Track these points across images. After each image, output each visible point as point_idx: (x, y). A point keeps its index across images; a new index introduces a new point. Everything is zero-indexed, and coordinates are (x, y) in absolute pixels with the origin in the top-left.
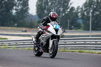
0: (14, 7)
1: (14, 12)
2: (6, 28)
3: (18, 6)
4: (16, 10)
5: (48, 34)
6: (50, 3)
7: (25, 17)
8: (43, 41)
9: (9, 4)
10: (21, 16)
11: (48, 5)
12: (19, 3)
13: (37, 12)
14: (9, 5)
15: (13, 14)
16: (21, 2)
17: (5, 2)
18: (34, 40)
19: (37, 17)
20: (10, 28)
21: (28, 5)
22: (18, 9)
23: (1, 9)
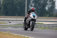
0: (47, 6)
1: (47, 8)
2: (42, 17)
3: (49, 5)
4: (48, 7)
9: (44, 4)
12: (50, 3)
15: (46, 10)
17: (42, 3)
20: (45, 17)
21: (55, 4)
22: (49, 6)
23: (40, 7)
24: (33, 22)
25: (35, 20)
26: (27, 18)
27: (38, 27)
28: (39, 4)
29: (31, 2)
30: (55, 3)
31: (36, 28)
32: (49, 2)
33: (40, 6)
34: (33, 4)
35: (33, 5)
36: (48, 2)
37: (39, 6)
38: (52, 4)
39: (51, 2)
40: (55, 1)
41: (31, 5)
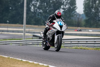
0: (62, 7)
1: (61, 11)
3: (66, 5)
4: (63, 9)
6: (98, 2)
7: (73, 16)
8: (50, 37)
9: (57, 3)
10: (68, 15)
13: (84, 11)
16: (69, 1)
18: (42, 35)
19: (84, 15)
22: (65, 8)
24: (59, 37)
25: (63, 33)
28: (48, 3)
33: (50, 7)
34: (38, 3)
37: (47, 7)
41: (33, 5)
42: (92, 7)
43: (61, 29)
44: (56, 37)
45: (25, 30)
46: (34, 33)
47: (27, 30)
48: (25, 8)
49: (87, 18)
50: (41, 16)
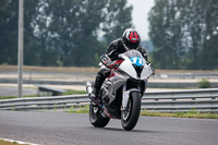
0: (101, 25)
3: (110, 21)
5: (121, 76)
6: (178, 14)
8: (109, 93)
9: (90, 17)
11: (173, 17)
12: (112, 16)
13: (150, 34)
14: (91, 21)
15: (99, 39)
16: (115, 14)
21: (130, 20)
22: (108, 27)
23: (73, 29)
24: (134, 95)
26: (109, 75)
27: (69, 107)
28: (71, 18)
29: (41, 9)
30: (130, 14)
31: (61, 110)
32: (109, 10)
33: (76, 25)
34: (49, 18)
35: (49, 20)
36: (105, 10)
38: (119, 20)
39: (115, 10)
40: (131, 8)
41: (38, 22)
42: (167, 26)
43: (139, 76)
44: (126, 95)
45: (20, 77)
46: (41, 83)
47: (26, 76)
48: (21, 30)
49: (157, 50)
50: (55, 46)
